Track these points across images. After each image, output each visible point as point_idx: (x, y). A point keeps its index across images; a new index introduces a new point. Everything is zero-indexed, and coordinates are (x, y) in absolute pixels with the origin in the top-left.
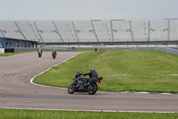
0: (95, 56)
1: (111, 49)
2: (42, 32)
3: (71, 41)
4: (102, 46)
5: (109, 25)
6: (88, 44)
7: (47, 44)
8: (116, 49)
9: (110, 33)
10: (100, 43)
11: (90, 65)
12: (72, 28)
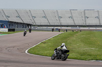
0: (72, 35)
1: (84, 30)
2: (35, 17)
3: (56, 24)
4: (78, 28)
5: (83, 13)
6: (67, 26)
7: (38, 26)
8: (88, 30)
9: (84, 19)
10: (76, 26)
11: (68, 41)
12: (56, 15)
